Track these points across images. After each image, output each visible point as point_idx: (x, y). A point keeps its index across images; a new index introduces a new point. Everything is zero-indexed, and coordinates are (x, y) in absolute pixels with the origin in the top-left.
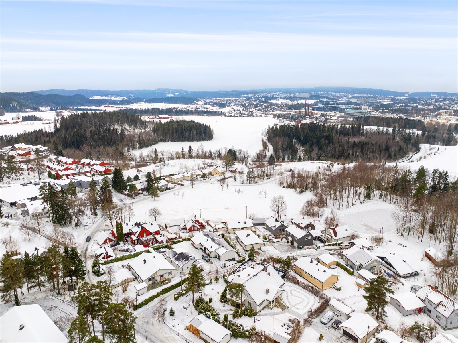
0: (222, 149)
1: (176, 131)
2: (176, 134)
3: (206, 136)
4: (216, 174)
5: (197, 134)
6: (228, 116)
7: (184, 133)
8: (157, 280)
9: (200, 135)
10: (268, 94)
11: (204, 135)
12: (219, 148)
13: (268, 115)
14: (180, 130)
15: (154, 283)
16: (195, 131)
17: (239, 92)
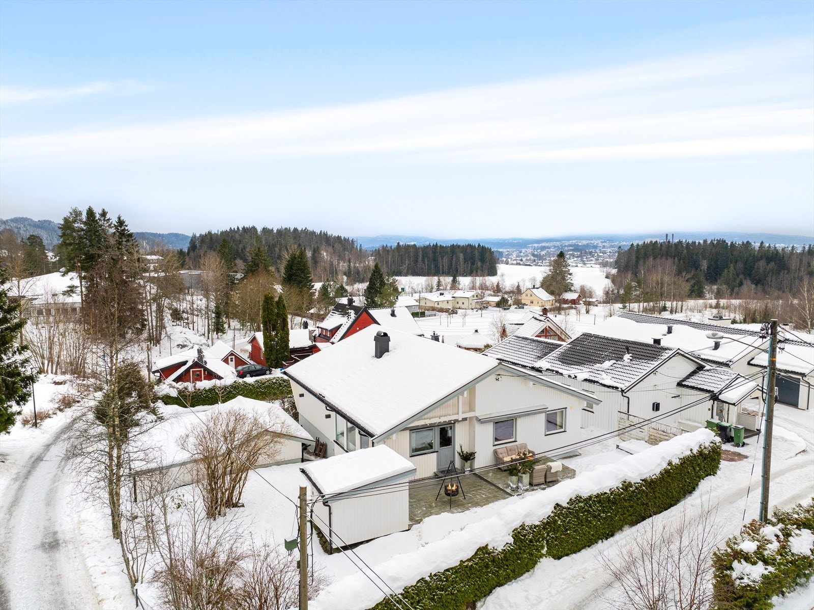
0: (524, 281)
1: (423, 256)
2: (423, 261)
3: (484, 267)
4: (532, 302)
5: (465, 261)
6: (512, 264)
7: (440, 259)
8: (468, 457)
9: (473, 264)
10: (577, 242)
11: (479, 264)
12: (519, 279)
13: (587, 265)
14: (431, 252)
15: (446, 473)
16: (461, 256)
17: (523, 240)
